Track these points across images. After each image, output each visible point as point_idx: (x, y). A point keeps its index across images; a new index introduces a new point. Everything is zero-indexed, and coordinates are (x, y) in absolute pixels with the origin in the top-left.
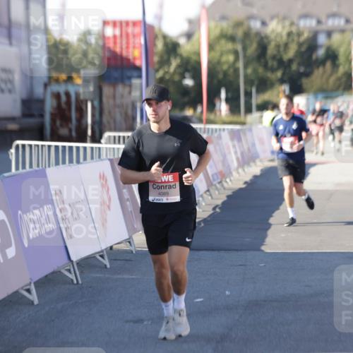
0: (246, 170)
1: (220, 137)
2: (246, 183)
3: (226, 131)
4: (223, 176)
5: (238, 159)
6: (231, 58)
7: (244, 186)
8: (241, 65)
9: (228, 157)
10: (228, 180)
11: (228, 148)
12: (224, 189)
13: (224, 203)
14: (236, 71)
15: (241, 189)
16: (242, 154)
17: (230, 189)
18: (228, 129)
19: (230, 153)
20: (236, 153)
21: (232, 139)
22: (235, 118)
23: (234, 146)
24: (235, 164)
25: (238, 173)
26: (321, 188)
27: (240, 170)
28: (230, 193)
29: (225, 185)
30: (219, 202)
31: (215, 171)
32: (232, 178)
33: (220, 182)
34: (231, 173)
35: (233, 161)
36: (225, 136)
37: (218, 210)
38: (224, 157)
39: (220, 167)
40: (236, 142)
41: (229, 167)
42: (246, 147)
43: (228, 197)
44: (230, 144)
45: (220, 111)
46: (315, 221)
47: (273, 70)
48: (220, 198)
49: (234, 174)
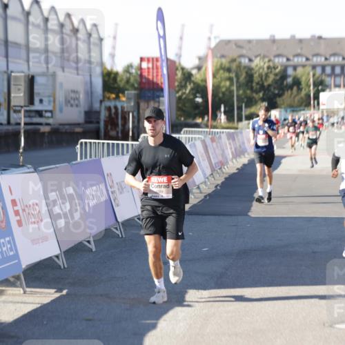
0: (238, 160)
1: (220, 138)
2: (238, 169)
3: (224, 134)
4: (222, 164)
5: (232, 153)
6: (228, 83)
7: (237, 171)
8: (234, 88)
9: (226, 151)
10: (225, 167)
12: (223, 173)
13: (223, 183)
14: (231, 92)
15: (234, 174)
16: (235, 149)
17: (226, 174)
19: (227, 148)
20: (231, 148)
21: (228, 139)
22: (231, 125)
23: (230, 144)
24: (231, 156)
25: (233, 162)
26: (289, 173)
27: (234, 161)
28: (227, 176)
29: (224, 170)
30: (220, 182)
31: (217, 161)
32: (228, 166)
33: (220, 169)
34: (227, 162)
35: (229, 154)
36: (224, 137)
37: (218, 188)
38: (223, 151)
39: (220, 158)
40: (231, 141)
41: (226, 158)
42: (238, 145)
43: (226, 179)
44: (227, 142)
46: (286, 195)
47: (257, 92)
48: (220, 180)
49: (230, 163)
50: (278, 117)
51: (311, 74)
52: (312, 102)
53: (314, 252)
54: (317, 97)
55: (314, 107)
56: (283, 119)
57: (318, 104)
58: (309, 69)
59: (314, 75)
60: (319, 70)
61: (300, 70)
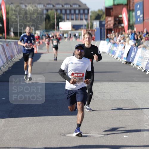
0: (20, 55)
1: (11, 44)
2: (20, 59)
4: (12, 57)
5: (17, 51)
9: (14, 50)
10: (14, 58)
11: (14, 48)
15: (18, 62)
16: (18, 50)
17: (14, 61)
18: (14, 41)
19: (14, 49)
20: (16, 49)
21: (15, 45)
22: (16, 38)
23: (16, 47)
24: (16, 53)
25: (17, 56)
26: (45, 61)
27: (18, 55)
28: (14, 63)
29: (13, 60)
31: (9, 55)
32: (15, 58)
33: (11, 59)
34: (15, 56)
35: (15, 52)
36: (13, 44)
37: (10, 68)
38: (12, 50)
39: (11, 54)
41: (14, 54)
42: (20, 47)
43: (14, 64)
44: (14, 46)
45: (11, 35)
46: (43, 72)
48: (11, 65)
49: (16, 56)
50: (39, 34)
51: (55, 13)
52: (56, 27)
53: (56, 100)
54: (58, 25)
55: (57, 29)
56: (42, 35)
57: (59, 28)
58: (54, 11)
59: (56, 14)
60: (59, 12)
61: (50, 11)
